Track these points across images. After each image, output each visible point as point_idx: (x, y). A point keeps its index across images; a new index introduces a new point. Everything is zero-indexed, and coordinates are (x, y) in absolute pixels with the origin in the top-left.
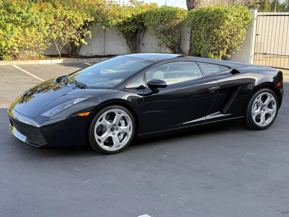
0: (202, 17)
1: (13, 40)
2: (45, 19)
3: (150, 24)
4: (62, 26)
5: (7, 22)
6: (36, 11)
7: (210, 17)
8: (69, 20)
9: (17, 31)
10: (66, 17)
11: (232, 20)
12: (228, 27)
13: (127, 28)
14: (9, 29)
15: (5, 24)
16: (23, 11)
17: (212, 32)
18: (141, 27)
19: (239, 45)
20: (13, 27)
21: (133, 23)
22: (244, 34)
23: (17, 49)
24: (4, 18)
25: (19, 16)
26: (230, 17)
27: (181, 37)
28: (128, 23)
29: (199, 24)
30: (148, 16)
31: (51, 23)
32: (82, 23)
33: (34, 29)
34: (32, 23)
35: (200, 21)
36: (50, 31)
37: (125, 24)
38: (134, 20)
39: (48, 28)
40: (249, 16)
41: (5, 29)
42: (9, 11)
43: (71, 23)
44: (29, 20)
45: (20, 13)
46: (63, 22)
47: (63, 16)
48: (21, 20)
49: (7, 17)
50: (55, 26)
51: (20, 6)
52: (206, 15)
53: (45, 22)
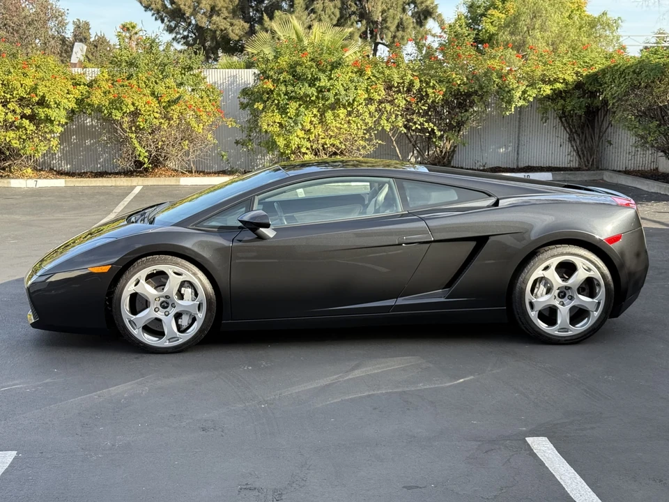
1: (301, 134)
2: (367, 90)
3: (612, 94)
4: (403, 104)
5: (290, 97)
8: (419, 91)
10: (411, 85)
14: (292, 112)
15: (285, 102)
16: (321, 75)
20: (301, 109)
21: (577, 93)
23: (309, 152)
24: (284, 88)
25: (313, 86)
28: (564, 92)
32: (448, 96)
33: (342, 111)
34: (337, 100)
37: (557, 96)
39: (372, 108)
41: (285, 111)
42: (295, 76)
43: (423, 96)
44: (332, 92)
45: (316, 79)
46: (405, 95)
47: (407, 85)
48: (317, 93)
49: (290, 88)
50: (388, 106)
51: (317, 65)
53: (366, 96)
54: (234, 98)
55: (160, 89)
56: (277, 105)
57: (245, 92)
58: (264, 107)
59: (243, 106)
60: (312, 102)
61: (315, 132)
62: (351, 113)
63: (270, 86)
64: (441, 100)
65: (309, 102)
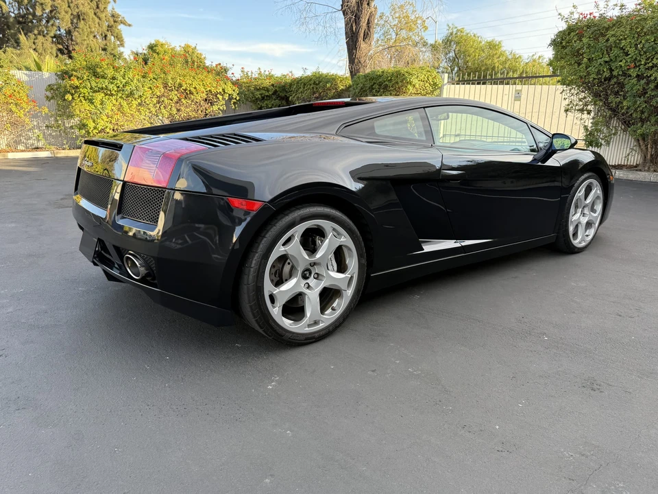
1: (105, 118)
2: (150, 88)
3: (298, 98)
4: (176, 98)
5: (95, 92)
6: (137, 76)
7: (387, 83)
8: (185, 90)
9: (110, 104)
10: (180, 85)
11: (417, 86)
13: (267, 104)
14: (97, 102)
15: (91, 94)
16: (117, 75)
18: (284, 102)
20: (104, 99)
21: (274, 97)
24: (89, 85)
25: (112, 83)
26: (415, 81)
28: (267, 96)
29: (370, 93)
30: (295, 87)
31: (158, 94)
32: (204, 94)
33: (134, 102)
34: (131, 94)
35: (372, 88)
36: (158, 105)
37: (263, 98)
38: (275, 92)
39: (155, 100)
40: (437, 81)
41: (91, 101)
42: (96, 75)
43: (187, 94)
44: (128, 88)
45: (114, 78)
46: (176, 92)
47: (177, 86)
48: (116, 89)
49: (94, 84)
50: (166, 99)
51: (113, 68)
52: (381, 80)
53: (151, 92)
54: (42, 93)
56: (84, 97)
57: (50, 87)
58: (73, 98)
59: (49, 99)
60: (112, 95)
61: (116, 117)
62: (140, 104)
63: (76, 82)
64: (201, 96)
65: (109, 95)
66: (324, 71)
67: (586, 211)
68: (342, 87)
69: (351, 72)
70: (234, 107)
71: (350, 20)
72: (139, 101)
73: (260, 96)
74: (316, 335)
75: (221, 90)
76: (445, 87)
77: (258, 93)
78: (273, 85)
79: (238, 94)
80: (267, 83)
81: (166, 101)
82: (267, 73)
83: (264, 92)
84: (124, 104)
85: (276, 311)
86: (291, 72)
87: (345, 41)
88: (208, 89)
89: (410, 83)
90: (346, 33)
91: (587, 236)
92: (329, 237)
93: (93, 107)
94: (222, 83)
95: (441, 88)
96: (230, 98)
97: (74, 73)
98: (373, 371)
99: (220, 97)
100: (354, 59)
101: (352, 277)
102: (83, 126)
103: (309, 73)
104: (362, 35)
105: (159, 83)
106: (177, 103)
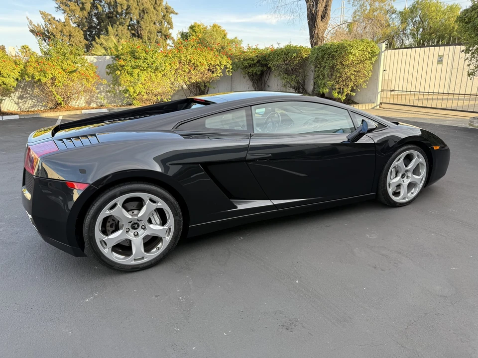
0: (325, 54)
1: (141, 86)
2: (170, 64)
3: (274, 64)
4: (187, 70)
5: (134, 68)
6: (161, 56)
7: (334, 53)
8: (194, 64)
9: (144, 76)
10: (190, 61)
11: (357, 54)
12: (353, 63)
13: (252, 71)
14: (135, 75)
15: (131, 70)
16: (148, 57)
17: (336, 69)
18: (265, 68)
19: (365, 82)
20: (140, 73)
21: (258, 65)
22: (371, 70)
23: (145, 94)
24: (130, 64)
25: (145, 62)
26: (354, 51)
27: (305, 77)
28: (253, 65)
29: (322, 61)
30: (272, 57)
31: (175, 68)
32: (207, 66)
33: (159, 74)
34: (157, 69)
35: (323, 57)
36: (175, 75)
37: (250, 66)
38: (259, 61)
39: (173, 72)
40: (376, 50)
41: (131, 74)
42: (135, 58)
43: (195, 66)
44: (154, 65)
45: (146, 59)
46: (187, 66)
47: (188, 61)
48: (146, 66)
49: (133, 64)
50: (180, 71)
51: (145, 52)
52: (329, 51)
53: (170, 67)
54: (104, 70)
55: (65, 66)
56: (127, 72)
57: (109, 66)
58: (121, 73)
59: (108, 74)
60: (145, 70)
61: (147, 84)
62: (164, 75)
63: (123, 63)
64: (204, 68)
65: (143, 70)
66: (294, 44)
67: (410, 174)
68: (306, 56)
69: (312, 45)
70: (228, 74)
71: (310, 6)
72: (163, 73)
73: (247, 65)
74: (141, 266)
75: (218, 63)
76: (383, 54)
77: (246, 62)
78: (257, 56)
79: (231, 65)
80: (253, 55)
81: (181, 72)
82: (254, 47)
83: (250, 61)
84: (153, 75)
85: (106, 251)
86: (272, 45)
87: (307, 21)
88: (210, 62)
89: (351, 53)
90: (308, 16)
91: (412, 193)
92: (147, 203)
93: (133, 78)
94: (219, 57)
95: (379, 55)
96: (226, 67)
97: (122, 57)
98: (157, 296)
99: (218, 68)
100: (314, 35)
101: (170, 229)
102: (126, 91)
103: (282, 46)
104: (319, 17)
105: (176, 60)
106: (189, 73)
